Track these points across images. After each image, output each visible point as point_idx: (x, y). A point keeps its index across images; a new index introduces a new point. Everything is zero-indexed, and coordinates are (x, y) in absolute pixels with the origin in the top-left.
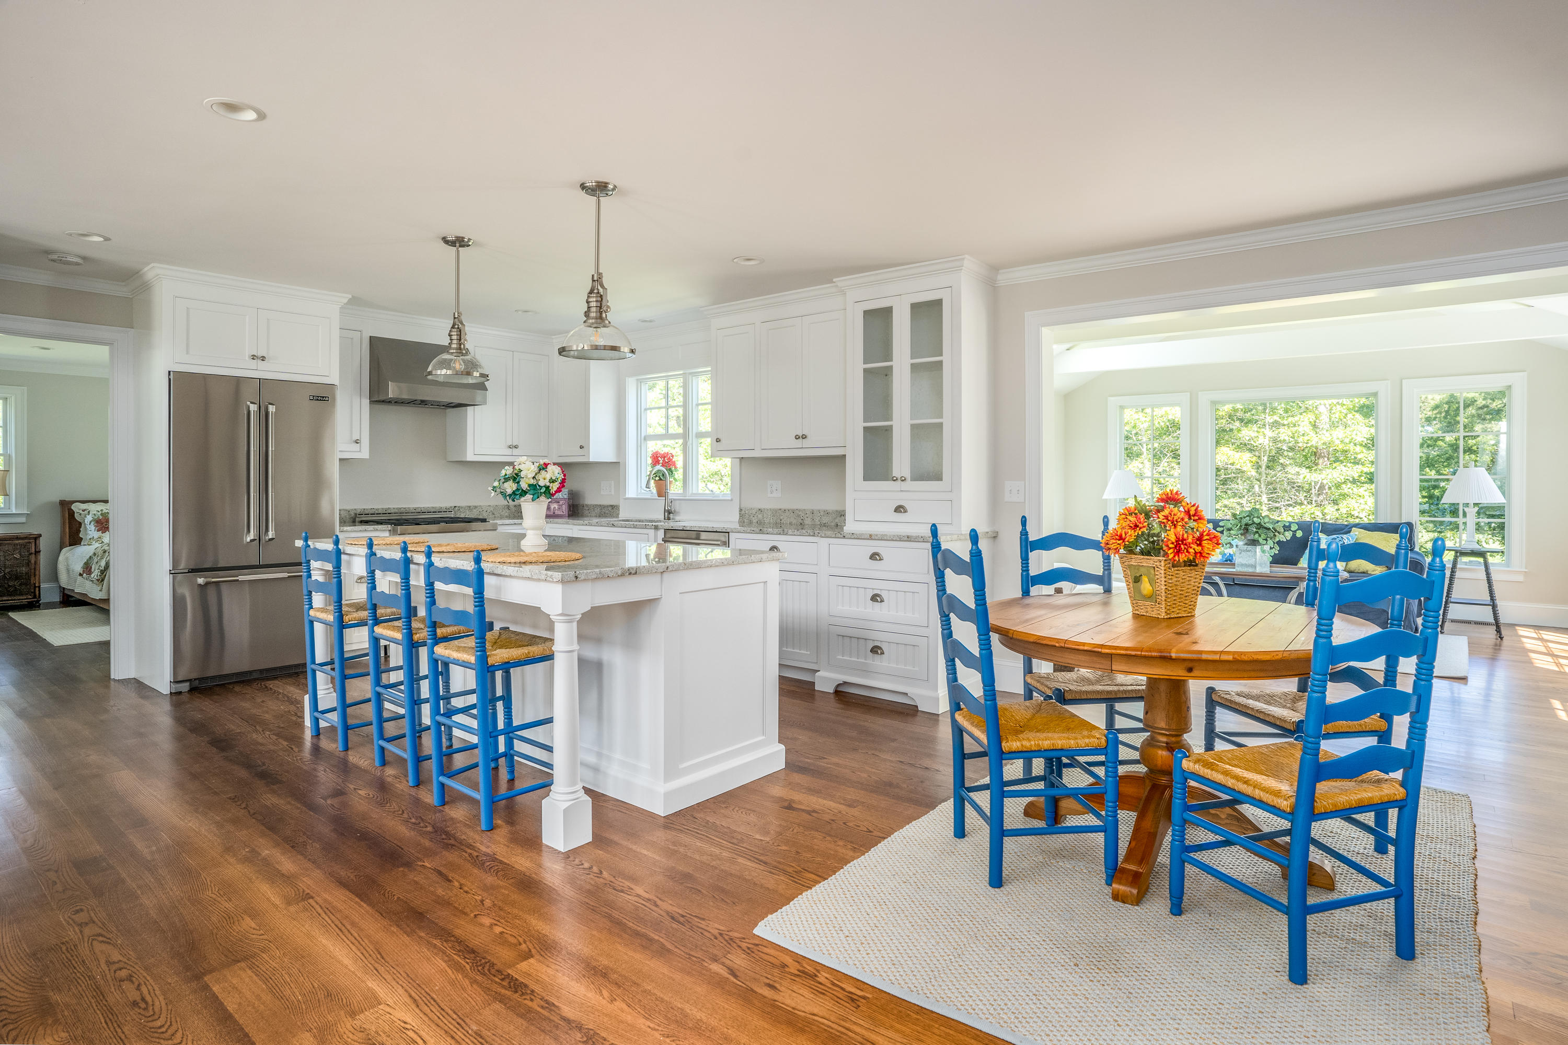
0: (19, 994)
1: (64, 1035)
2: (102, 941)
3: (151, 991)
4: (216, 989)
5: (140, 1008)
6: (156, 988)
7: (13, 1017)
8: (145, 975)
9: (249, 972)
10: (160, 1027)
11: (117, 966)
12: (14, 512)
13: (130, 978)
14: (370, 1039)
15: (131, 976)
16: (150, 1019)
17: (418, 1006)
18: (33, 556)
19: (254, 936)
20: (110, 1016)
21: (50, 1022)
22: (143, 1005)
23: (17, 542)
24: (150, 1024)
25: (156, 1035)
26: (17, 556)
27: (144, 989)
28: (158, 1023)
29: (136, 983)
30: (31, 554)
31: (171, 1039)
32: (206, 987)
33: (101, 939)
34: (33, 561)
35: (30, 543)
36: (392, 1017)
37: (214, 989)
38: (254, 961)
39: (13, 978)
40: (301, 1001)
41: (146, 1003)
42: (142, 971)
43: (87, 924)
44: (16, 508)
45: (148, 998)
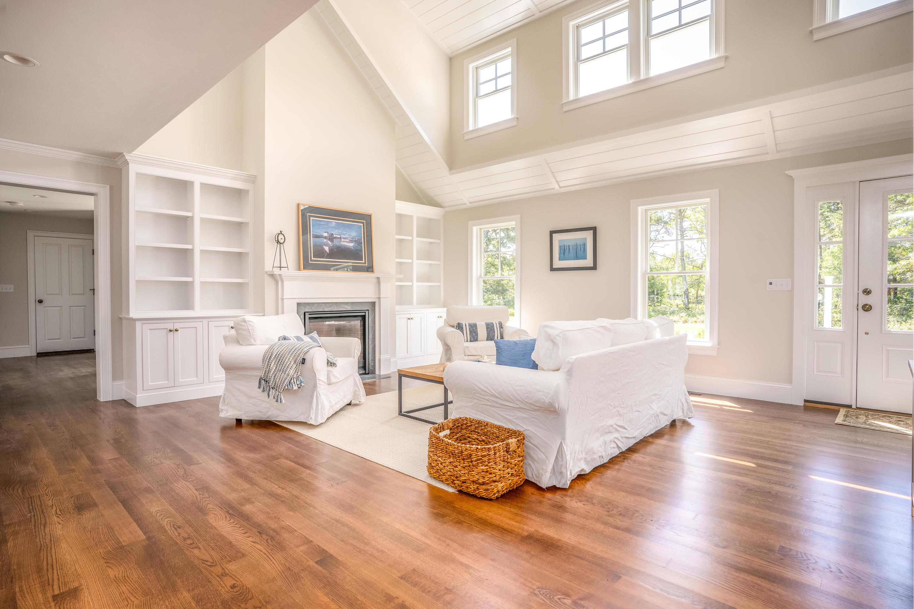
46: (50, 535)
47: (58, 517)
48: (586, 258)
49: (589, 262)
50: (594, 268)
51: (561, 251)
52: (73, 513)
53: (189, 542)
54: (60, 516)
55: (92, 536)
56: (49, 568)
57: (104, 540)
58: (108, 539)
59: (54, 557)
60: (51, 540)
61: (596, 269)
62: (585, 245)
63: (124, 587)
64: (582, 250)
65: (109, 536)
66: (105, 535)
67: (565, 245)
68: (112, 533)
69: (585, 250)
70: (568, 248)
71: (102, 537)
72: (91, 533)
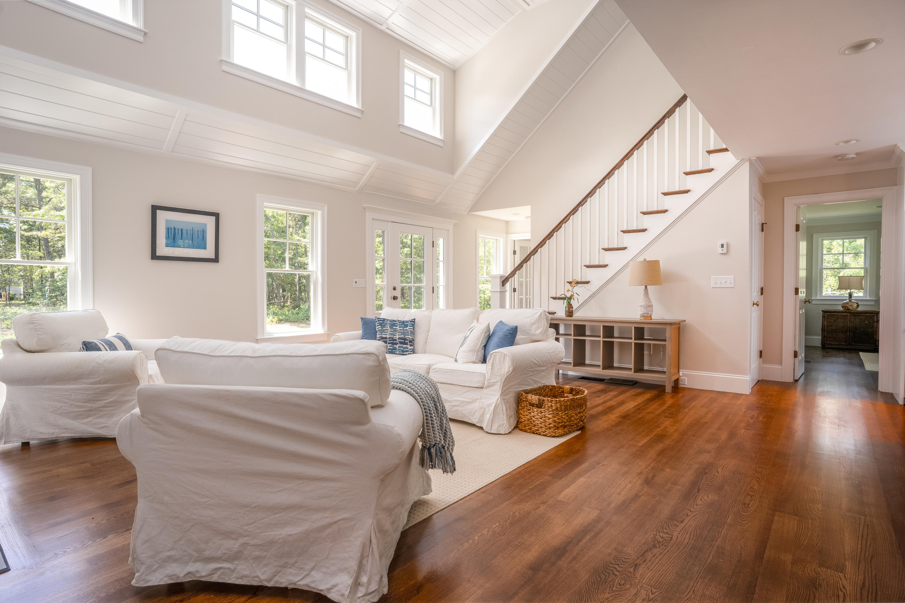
0: (718, 480)
1: (717, 498)
2: (757, 481)
3: (754, 504)
4: (776, 518)
5: (745, 506)
6: (756, 505)
7: (711, 485)
8: (758, 498)
9: (796, 522)
10: (743, 515)
11: (753, 490)
12: (868, 299)
13: (752, 496)
14: (817, 579)
15: (753, 496)
16: (744, 511)
17: (862, 589)
18: (876, 323)
19: (815, 512)
20: (734, 502)
21: (717, 492)
22: (746, 506)
23: (867, 315)
24: (742, 513)
25: (740, 516)
26: (867, 322)
27: (752, 502)
28: (744, 514)
29: (752, 499)
30: (874, 322)
31: (742, 521)
32: (773, 516)
33: (758, 479)
34: (875, 326)
35: (874, 316)
36: (840, 581)
37: (775, 518)
38: (803, 520)
39: (722, 475)
40: (804, 545)
41: (748, 506)
42: (758, 497)
43: (759, 472)
44: (869, 297)
45: (750, 505)
46: (859, 568)
47: (844, 588)
48: (205, 248)
49: (209, 253)
50: (216, 260)
51: (170, 234)
52: (824, 580)
53: (752, 493)
54: (842, 587)
55: (818, 540)
56: (866, 537)
57: (810, 530)
58: (806, 529)
59: (860, 543)
60: (859, 562)
61: (218, 262)
62: (204, 232)
63: (817, 497)
64: (200, 237)
65: (803, 530)
66: (806, 533)
67: (176, 228)
68: (798, 532)
69: (204, 238)
70: (180, 232)
71: (810, 533)
72: (817, 544)
